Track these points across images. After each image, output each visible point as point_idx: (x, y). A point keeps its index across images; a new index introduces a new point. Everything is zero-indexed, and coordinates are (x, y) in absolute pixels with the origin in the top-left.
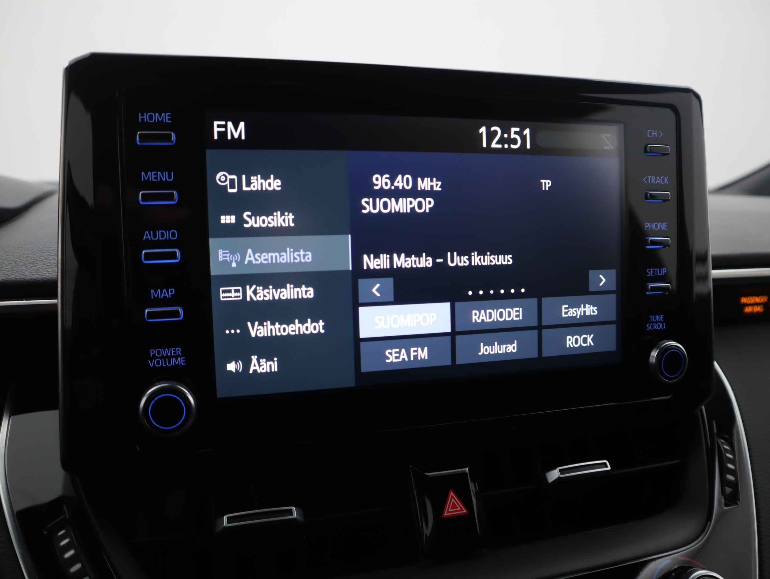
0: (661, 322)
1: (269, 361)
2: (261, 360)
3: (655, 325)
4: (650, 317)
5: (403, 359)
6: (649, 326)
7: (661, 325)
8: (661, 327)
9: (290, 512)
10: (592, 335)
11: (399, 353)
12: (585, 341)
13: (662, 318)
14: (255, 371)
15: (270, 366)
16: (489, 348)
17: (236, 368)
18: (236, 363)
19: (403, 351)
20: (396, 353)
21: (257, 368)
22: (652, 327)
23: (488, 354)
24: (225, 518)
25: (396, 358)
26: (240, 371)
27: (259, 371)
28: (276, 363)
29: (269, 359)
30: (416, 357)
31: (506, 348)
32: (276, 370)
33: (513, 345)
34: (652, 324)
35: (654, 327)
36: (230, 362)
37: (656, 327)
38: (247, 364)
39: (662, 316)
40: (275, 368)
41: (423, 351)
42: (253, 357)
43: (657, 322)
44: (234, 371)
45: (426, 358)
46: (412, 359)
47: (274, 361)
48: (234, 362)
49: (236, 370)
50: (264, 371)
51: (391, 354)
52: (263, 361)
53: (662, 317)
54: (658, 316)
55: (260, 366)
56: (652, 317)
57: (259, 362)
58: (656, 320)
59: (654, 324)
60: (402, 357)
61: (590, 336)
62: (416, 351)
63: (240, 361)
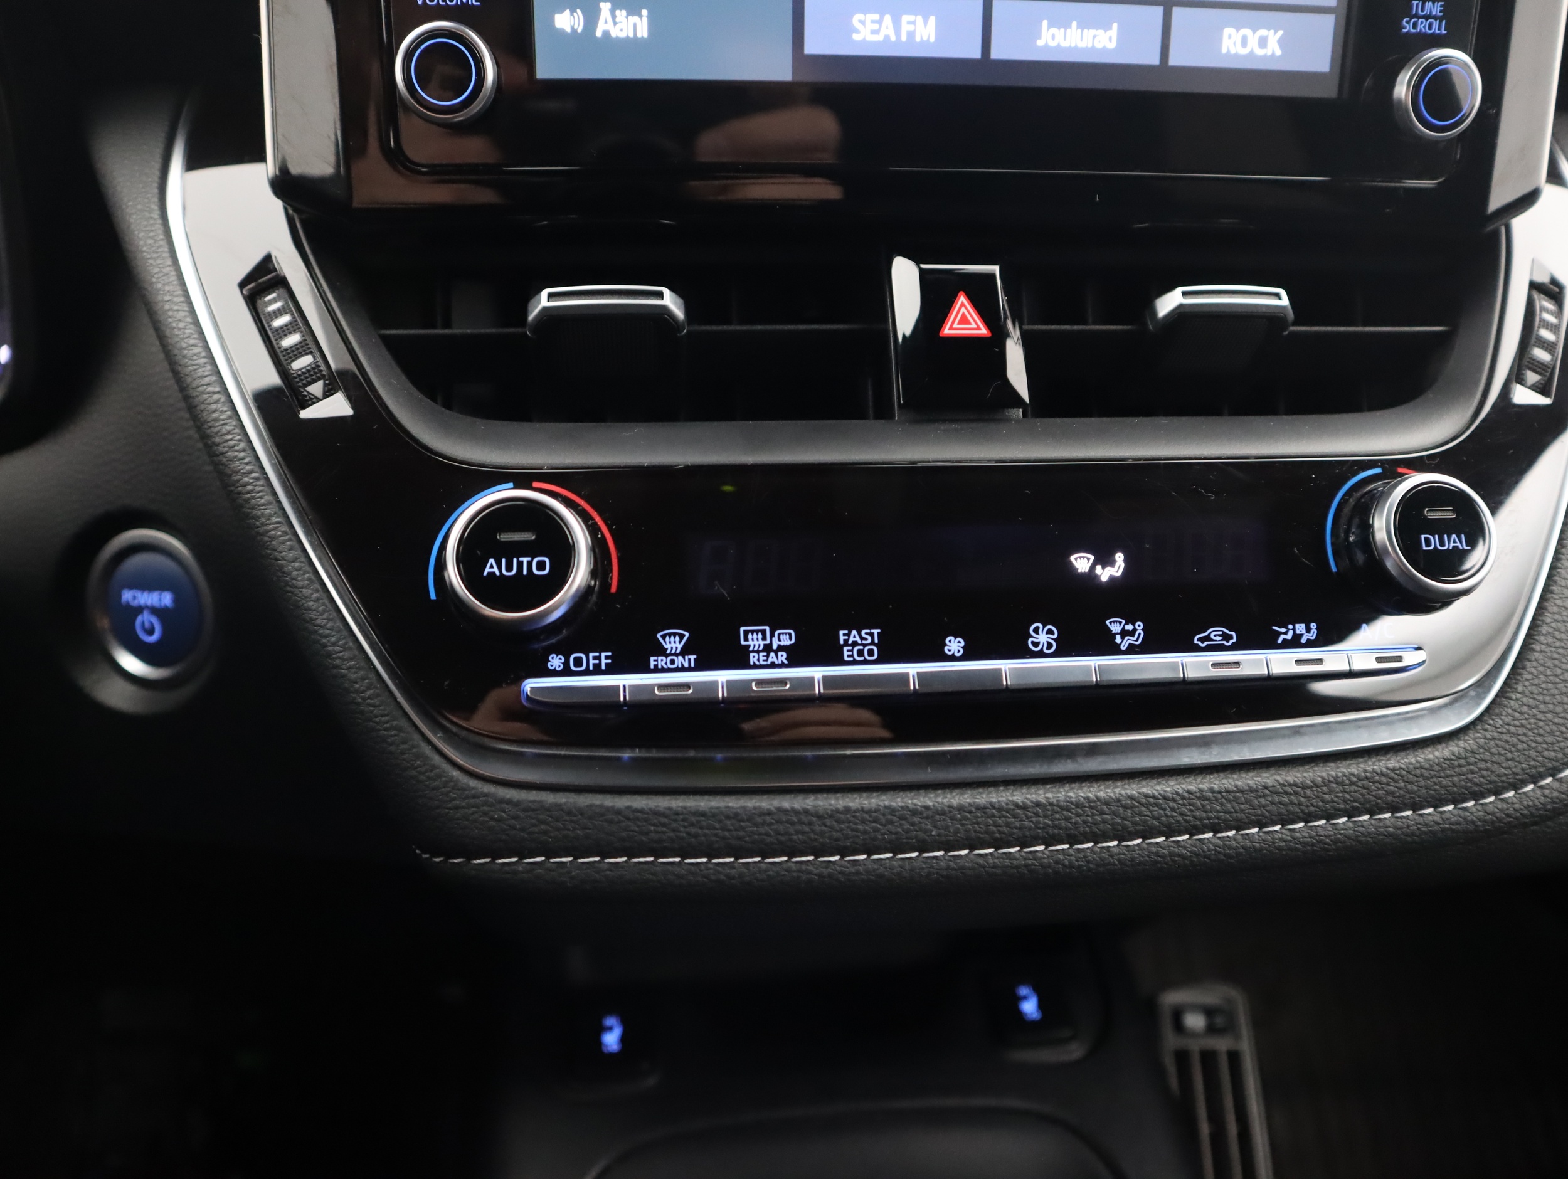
0: (1435, 18)
1: (633, 15)
2: (618, 12)
3: (1422, 23)
4: (1413, 4)
5: (887, 37)
6: (1407, 22)
7: (1436, 24)
8: (1435, 28)
9: (660, 295)
10: (1280, 33)
11: (880, 22)
12: (1263, 42)
13: (1439, 8)
14: (606, 34)
15: (635, 26)
16: (1059, 33)
17: (572, 24)
18: (572, 14)
19: (888, 19)
20: (873, 22)
21: (610, 27)
22: (1415, 26)
23: (1055, 47)
24: (545, 293)
25: (874, 32)
26: (579, 30)
27: (613, 35)
28: (645, 19)
29: (633, 11)
30: (911, 35)
31: (1094, 37)
32: (645, 35)
33: (1109, 33)
34: (1417, 19)
35: (1420, 27)
36: (561, 11)
37: (1424, 27)
38: (591, 19)
39: (1440, 3)
40: (643, 32)
41: (926, 22)
42: (602, 5)
43: (1427, 17)
44: (569, 30)
45: (932, 40)
46: (904, 38)
47: (641, 16)
48: (568, 12)
49: (572, 28)
50: (623, 35)
51: (863, 23)
52: (621, 14)
53: (1441, 6)
54: (1430, 3)
55: (615, 23)
56: (1417, 5)
57: (614, 17)
58: (1427, 11)
59: (1420, 20)
60: (883, 32)
61: (1275, 33)
62: (914, 23)
63: (578, 11)
